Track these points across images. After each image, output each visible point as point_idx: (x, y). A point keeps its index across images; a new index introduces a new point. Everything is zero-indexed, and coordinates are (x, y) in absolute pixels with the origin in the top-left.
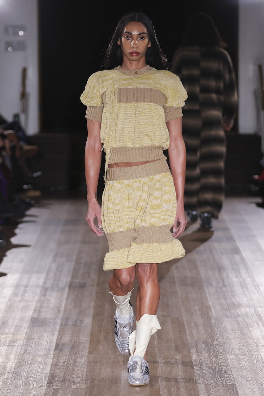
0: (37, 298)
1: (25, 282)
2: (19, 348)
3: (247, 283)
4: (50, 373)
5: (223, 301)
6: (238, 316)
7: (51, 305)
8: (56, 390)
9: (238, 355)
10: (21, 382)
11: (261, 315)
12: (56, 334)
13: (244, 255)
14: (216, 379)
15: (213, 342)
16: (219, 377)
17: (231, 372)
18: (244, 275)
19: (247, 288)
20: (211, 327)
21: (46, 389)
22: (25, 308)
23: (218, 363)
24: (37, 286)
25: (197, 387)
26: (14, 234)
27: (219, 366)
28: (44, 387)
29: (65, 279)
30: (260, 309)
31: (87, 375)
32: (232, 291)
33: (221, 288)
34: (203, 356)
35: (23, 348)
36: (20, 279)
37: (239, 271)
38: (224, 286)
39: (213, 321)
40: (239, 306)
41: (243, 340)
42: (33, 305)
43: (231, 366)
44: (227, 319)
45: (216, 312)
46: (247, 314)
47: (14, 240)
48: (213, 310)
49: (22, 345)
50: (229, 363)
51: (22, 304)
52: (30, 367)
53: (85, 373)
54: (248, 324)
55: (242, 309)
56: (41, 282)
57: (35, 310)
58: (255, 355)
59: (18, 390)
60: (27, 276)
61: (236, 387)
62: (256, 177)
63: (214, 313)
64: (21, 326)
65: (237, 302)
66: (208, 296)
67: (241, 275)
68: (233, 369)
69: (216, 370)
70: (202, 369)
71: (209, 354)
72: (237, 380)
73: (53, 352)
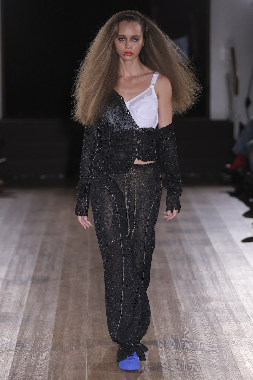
3: (217, 275)
4: (11, 370)
5: (192, 295)
6: (208, 310)
7: (13, 299)
9: (207, 352)
11: (232, 310)
12: (18, 329)
13: (215, 246)
14: (185, 376)
15: (181, 338)
16: (187, 374)
17: (200, 369)
18: (215, 268)
19: (218, 281)
20: (180, 322)
23: (187, 360)
27: (187, 363)
29: (28, 272)
30: (231, 304)
31: (49, 373)
32: (202, 284)
33: (190, 281)
34: (171, 352)
37: (209, 263)
38: (194, 279)
39: (182, 316)
40: (209, 300)
41: (213, 336)
43: (200, 363)
44: (196, 313)
45: (185, 307)
46: (218, 308)
48: (182, 304)
50: (199, 360)
53: (47, 371)
54: (219, 319)
55: (212, 303)
56: (3, 275)
58: (226, 351)
62: (228, 166)
63: (183, 308)
65: (207, 295)
66: (177, 290)
67: (211, 268)
68: (202, 367)
69: (185, 367)
70: (170, 366)
71: (177, 350)
72: (206, 377)
73: (14, 348)
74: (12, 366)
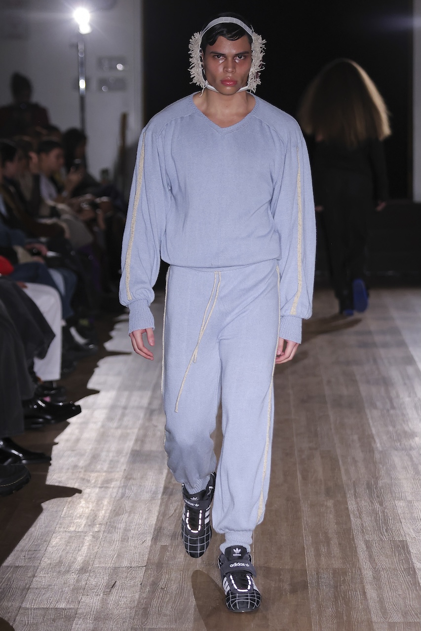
0: (140, 422)
1: (123, 402)
2: (115, 490)
4: (156, 524)
5: (391, 428)
6: (411, 448)
7: (158, 433)
8: (164, 548)
9: (410, 502)
10: (117, 536)
12: (165, 472)
14: (381, 533)
15: (376, 483)
16: (384, 531)
17: (400, 524)
20: (374, 463)
21: (151, 546)
22: (124, 437)
23: (383, 512)
24: (139, 407)
25: (355, 544)
26: (110, 338)
27: (384, 516)
28: (149, 543)
32: (403, 415)
33: (388, 411)
34: (363, 502)
35: (120, 491)
36: (117, 399)
37: (413, 388)
38: (393, 407)
39: (377, 456)
40: (412, 435)
41: (417, 481)
42: (134, 433)
43: (401, 516)
44: (396, 452)
45: (381, 444)
47: (109, 346)
48: (377, 441)
49: (119, 487)
50: (399, 512)
51: (119, 432)
52: (129, 516)
55: (417, 439)
56: (145, 402)
57: (137, 440)
59: (113, 547)
60: (126, 394)
61: (407, 544)
63: (378, 445)
64: (118, 461)
65: (410, 429)
66: (370, 421)
67: (415, 394)
68: (403, 520)
69: (381, 521)
70: (362, 521)
71: (371, 499)
72: (409, 535)
73: (160, 496)
74: (158, 520)
